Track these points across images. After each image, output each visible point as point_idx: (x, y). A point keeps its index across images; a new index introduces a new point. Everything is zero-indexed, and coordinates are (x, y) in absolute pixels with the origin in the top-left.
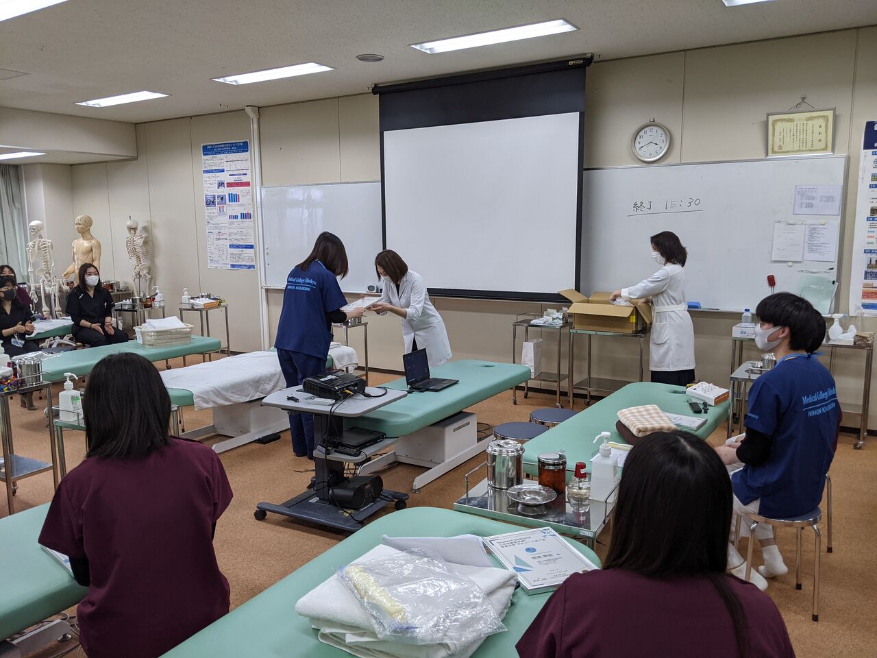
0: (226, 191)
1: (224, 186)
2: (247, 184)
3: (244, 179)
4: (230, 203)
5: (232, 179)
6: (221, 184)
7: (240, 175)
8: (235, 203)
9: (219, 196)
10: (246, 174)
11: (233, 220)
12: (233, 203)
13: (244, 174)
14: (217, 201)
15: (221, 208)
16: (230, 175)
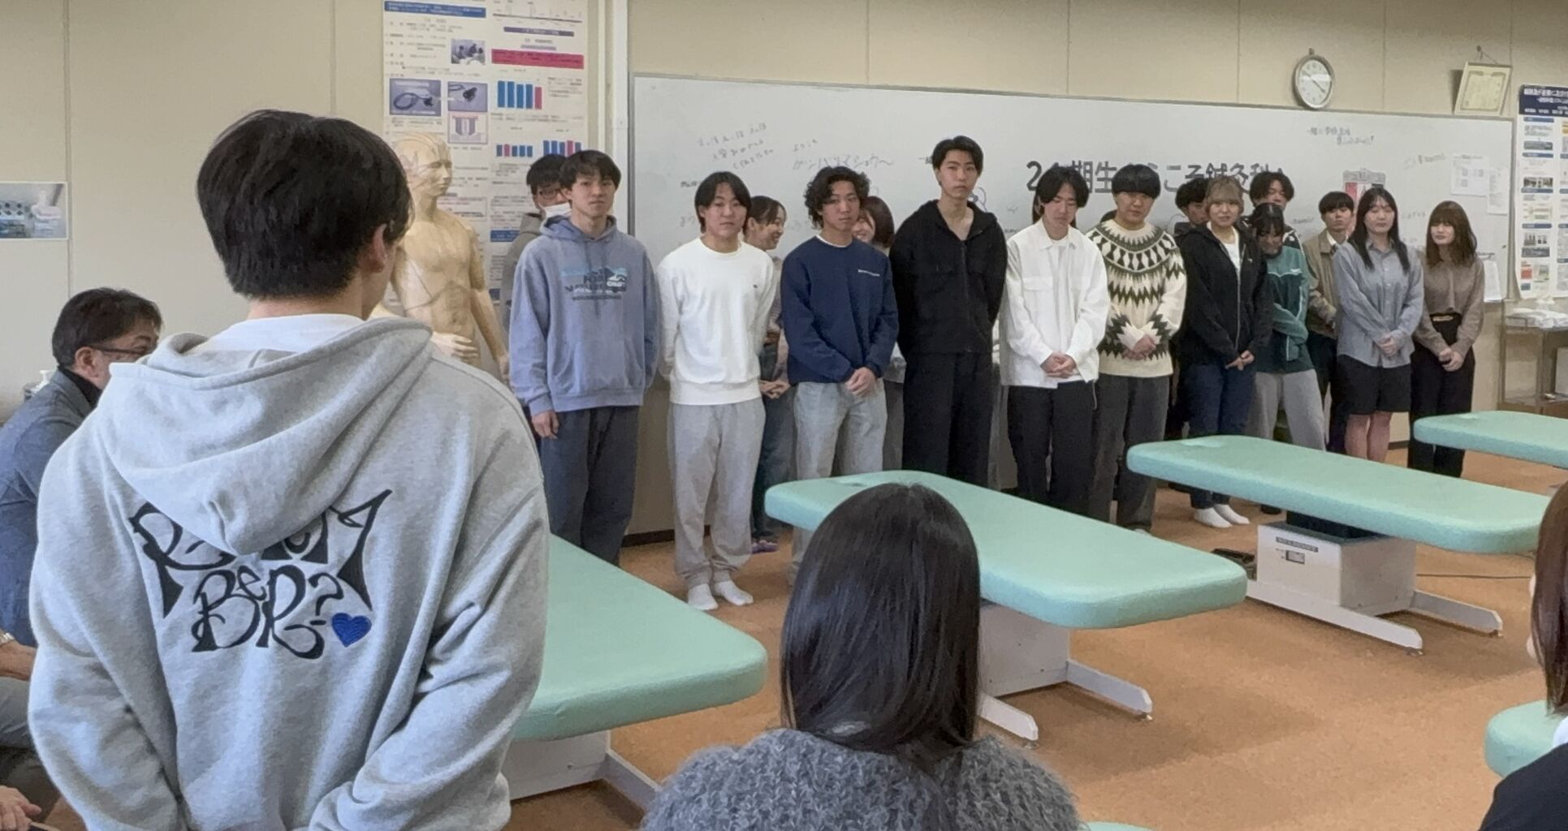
0: (487, 74)
1: (482, 59)
2: (575, 62)
3: (562, 46)
4: (505, 110)
5: (514, 43)
6: (466, 52)
7: (548, 32)
8: (524, 111)
9: (452, 87)
10: (570, 34)
11: (511, 160)
12: (514, 111)
13: (562, 33)
14: (444, 99)
15: (466, 125)
16: (507, 29)
